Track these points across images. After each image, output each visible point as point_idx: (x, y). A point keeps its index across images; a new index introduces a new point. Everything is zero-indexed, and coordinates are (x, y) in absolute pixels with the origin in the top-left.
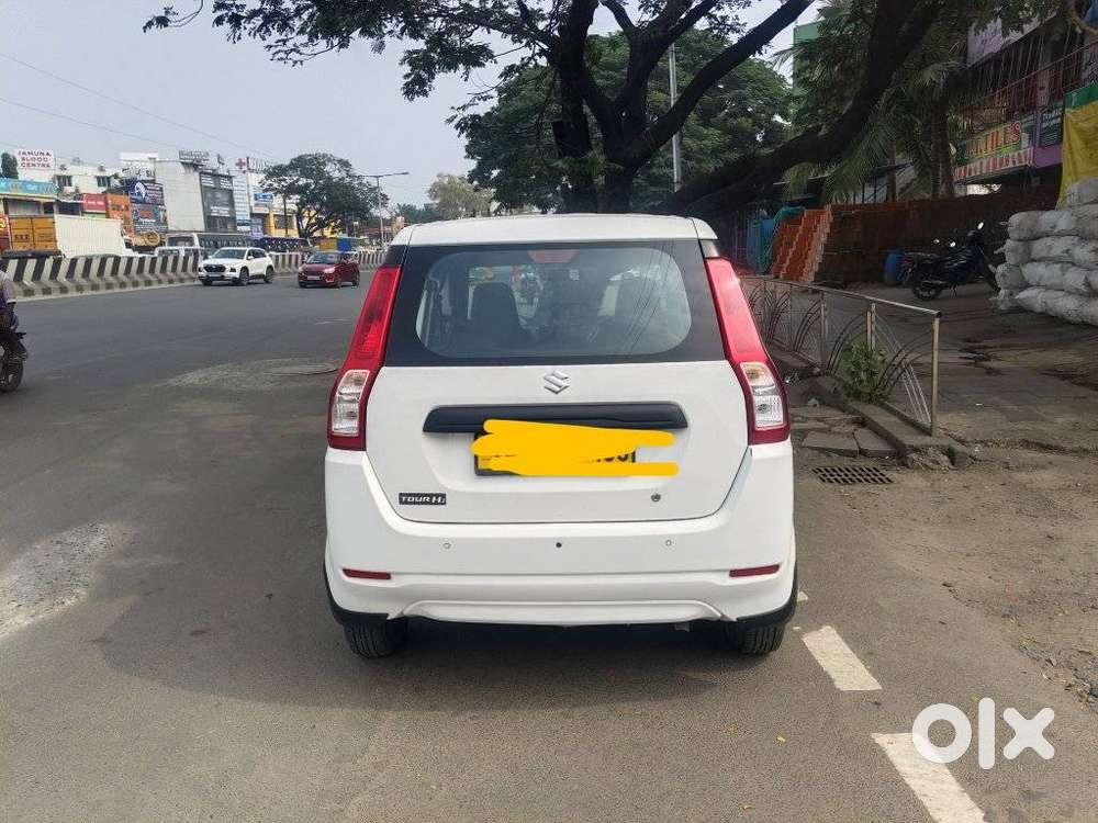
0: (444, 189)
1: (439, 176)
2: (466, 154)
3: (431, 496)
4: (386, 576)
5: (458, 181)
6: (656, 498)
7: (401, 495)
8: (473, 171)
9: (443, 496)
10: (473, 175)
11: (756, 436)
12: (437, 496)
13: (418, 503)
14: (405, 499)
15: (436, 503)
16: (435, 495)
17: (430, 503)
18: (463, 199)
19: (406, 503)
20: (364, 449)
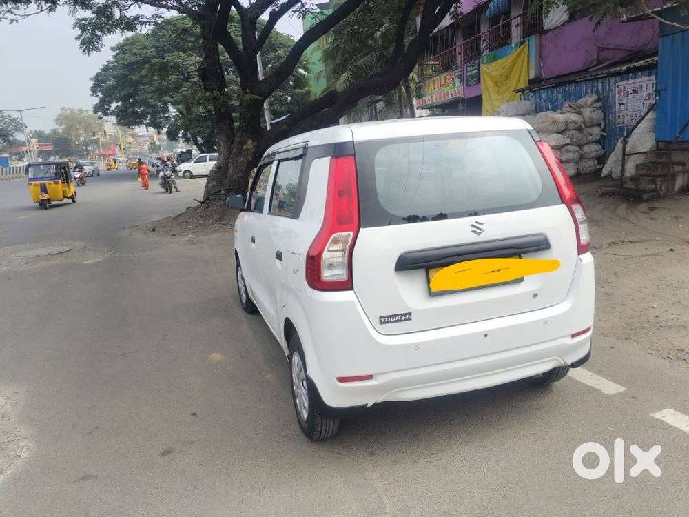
0: (66, 118)
1: (62, 109)
2: (91, 93)
3: (401, 315)
4: (369, 377)
5: (77, 112)
6: (535, 296)
7: (381, 318)
8: (96, 105)
9: (410, 314)
10: (97, 108)
11: (582, 249)
12: (405, 314)
13: (393, 322)
14: (384, 320)
15: (405, 320)
16: (404, 314)
17: (401, 320)
18: (82, 125)
19: (385, 322)
20: (352, 288)
